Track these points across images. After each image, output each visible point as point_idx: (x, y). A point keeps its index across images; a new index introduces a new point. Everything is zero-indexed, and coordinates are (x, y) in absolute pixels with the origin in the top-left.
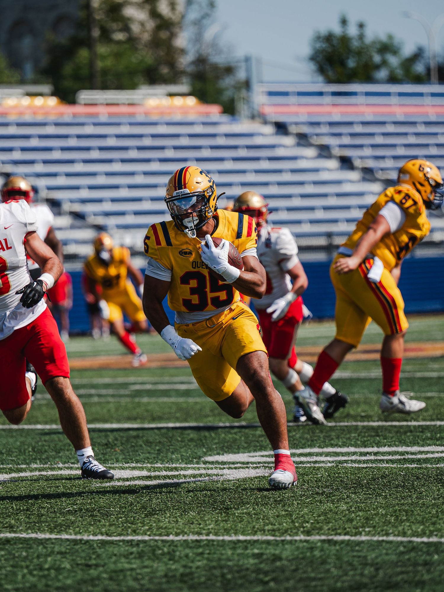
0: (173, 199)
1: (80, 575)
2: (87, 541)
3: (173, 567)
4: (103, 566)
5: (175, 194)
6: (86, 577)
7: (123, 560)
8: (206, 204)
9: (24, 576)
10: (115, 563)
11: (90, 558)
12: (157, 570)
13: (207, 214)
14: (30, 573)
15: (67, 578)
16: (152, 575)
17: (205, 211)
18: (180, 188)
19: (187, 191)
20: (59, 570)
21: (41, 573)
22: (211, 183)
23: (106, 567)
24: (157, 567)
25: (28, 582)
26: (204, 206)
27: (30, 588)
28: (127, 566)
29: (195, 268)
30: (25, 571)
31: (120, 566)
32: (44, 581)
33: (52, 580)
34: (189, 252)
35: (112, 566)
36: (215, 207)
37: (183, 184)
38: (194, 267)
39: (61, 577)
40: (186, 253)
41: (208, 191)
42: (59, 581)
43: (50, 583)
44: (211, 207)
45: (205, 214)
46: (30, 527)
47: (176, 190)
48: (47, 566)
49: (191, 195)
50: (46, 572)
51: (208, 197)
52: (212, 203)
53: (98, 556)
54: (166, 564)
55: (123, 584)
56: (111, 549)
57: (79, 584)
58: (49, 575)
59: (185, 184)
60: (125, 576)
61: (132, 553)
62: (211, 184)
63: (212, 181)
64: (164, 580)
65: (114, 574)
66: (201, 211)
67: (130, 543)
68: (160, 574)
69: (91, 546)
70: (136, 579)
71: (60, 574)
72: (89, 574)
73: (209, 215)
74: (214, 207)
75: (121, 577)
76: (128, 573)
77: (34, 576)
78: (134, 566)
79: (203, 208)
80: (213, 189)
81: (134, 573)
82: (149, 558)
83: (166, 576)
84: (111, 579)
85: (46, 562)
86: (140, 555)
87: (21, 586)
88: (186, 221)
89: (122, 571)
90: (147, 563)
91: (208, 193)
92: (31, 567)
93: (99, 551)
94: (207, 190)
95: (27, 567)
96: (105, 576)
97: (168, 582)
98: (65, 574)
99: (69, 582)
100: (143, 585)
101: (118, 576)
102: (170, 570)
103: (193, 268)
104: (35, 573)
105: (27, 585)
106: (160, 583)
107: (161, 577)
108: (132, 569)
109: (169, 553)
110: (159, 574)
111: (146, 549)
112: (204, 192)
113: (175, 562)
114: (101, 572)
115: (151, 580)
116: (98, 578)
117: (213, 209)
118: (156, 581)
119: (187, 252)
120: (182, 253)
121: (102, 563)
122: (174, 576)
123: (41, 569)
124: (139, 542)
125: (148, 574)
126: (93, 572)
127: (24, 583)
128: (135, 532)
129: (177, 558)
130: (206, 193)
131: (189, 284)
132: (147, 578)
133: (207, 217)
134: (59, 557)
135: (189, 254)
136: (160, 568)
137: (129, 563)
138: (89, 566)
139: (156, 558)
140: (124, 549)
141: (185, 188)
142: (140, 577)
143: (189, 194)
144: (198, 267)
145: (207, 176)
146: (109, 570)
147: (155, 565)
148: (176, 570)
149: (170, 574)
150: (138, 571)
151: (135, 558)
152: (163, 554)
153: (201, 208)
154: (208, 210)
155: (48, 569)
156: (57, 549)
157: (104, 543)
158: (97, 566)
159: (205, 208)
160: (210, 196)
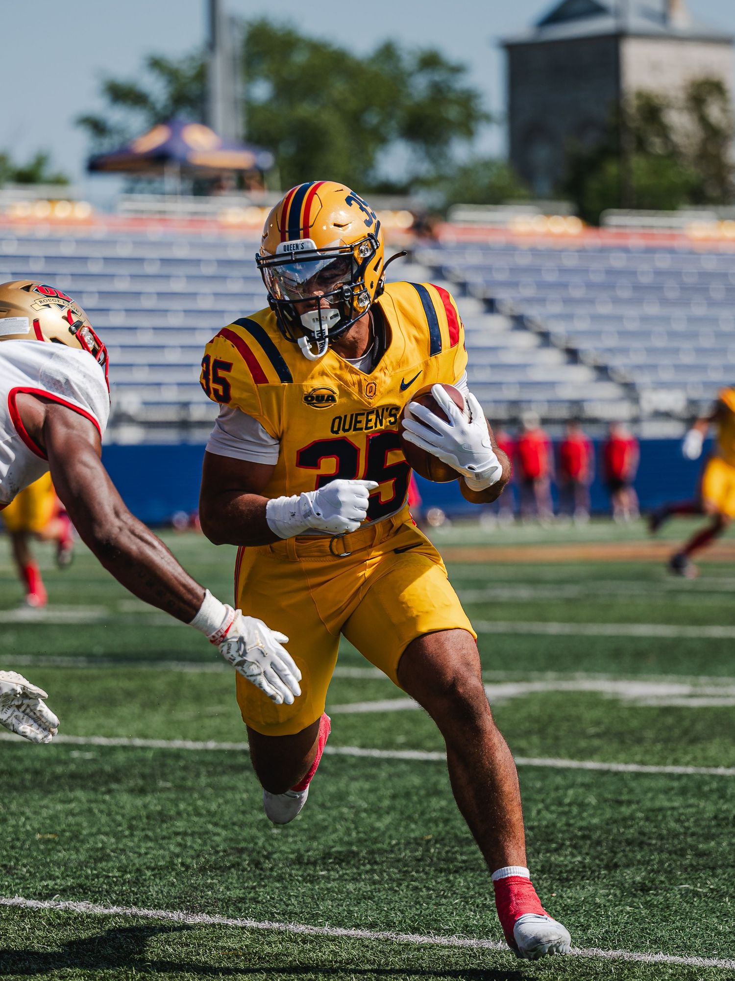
0: (276, 260)
1: (608, 813)
2: (617, 773)
3: (725, 807)
4: (638, 802)
5: (280, 248)
6: (616, 816)
7: (661, 796)
8: (354, 279)
9: (539, 812)
10: (652, 799)
11: (621, 794)
12: (703, 811)
13: (355, 303)
14: (547, 808)
15: (593, 816)
16: (699, 816)
17: (352, 296)
18: (295, 236)
19: (311, 244)
20: (582, 806)
21: (560, 809)
22: (373, 227)
23: (641, 804)
24: (705, 807)
25: (544, 818)
26: (349, 283)
27: (547, 827)
28: (666, 804)
29: (337, 432)
30: (540, 806)
31: (657, 804)
32: (564, 819)
33: (574, 818)
34: (329, 396)
35: (648, 804)
36: (379, 285)
37: (301, 226)
38: (335, 429)
39: (585, 815)
40: (320, 399)
41: (363, 248)
42: (582, 819)
43: (572, 821)
44: (367, 286)
45: (351, 304)
46: (546, 752)
47: (283, 240)
48: (567, 800)
49: (319, 254)
50: (566, 809)
51: (360, 262)
52: (371, 276)
53: (631, 791)
54: (716, 803)
55: (663, 825)
56: (646, 783)
57: (607, 824)
58: (570, 812)
59: (307, 227)
60: (664, 817)
61: (672, 789)
62: (371, 230)
63: (375, 221)
64: (713, 823)
65: (651, 814)
66: (340, 295)
67: (671, 776)
68: (709, 814)
69: (622, 779)
70: (678, 821)
71: (584, 811)
72: (620, 813)
73: (361, 305)
74: (375, 285)
75: (660, 818)
76: (669, 813)
77: (552, 812)
78: (676, 804)
79: (346, 287)
80: (376, 241)
81: (675, 813)
82: (694, 796)
83: (715, 817)
84: (647, 819)
85: (565, 795)
86: (683, 791)
87: (536, 824)
88: (308, 319)
89: (661, 809)
90: (692, 801)
91: (361, 251)
92: (548, 801)
93: (633, 784)
94: (361, 244)
95: (543, 801)
96: (640, 815)
97: (718, 825)
98: (591, 812)
99: (595, 821)
100: (688, 828)
101: (657, 816)
102: (720, 810)
103: (333, 432)
104: (553, 808)
105: (544, 823)
106: (709, 827)
107: (710, 820)
108: (673, 809)
109: (718, 790)
110: (707, 815)
111: (691, 784)
112: (352, 248)
113: (726, 801)
114: (635, 811)
115: (697, 823)
116: (632, 817)
117: (372, 292)
118: (704, 823)
119: (323, 397)
120: (312, 400)
121: (636, 799)
122: (726, 818)
123: (560, 804)
124: (680, 777)
125: (693, 815)
126: (625, 810)
127: (539, 820)
128: (676, 762)
129: (728, 797)
130: (356, 253)
131: (317, 466)
132: (692, 820)
133: (355, 310)
134: (581, 790)
135: (328, 400)
136: (709, 808)
137: (670, 800)
138: (620, 803)
139: (702, 795)
140: (662, 783)
141: (307, 235)
142: (683, 817)
143: (315, 251)
144: (345, 430)
145: (362, 209)
146: (645, 808)
147: (702, 804)
148: (728, 811)
149: (721, 816)
150: (681, 811)
151: (676, 794)
152: (711, 791)
153: (341, 288)
154: (359, 295)
155: (570, 805)
156: (579, 779)
157: (638, 775)
158: (629, 803)
159: (353, 289)
160: (366, 260)
